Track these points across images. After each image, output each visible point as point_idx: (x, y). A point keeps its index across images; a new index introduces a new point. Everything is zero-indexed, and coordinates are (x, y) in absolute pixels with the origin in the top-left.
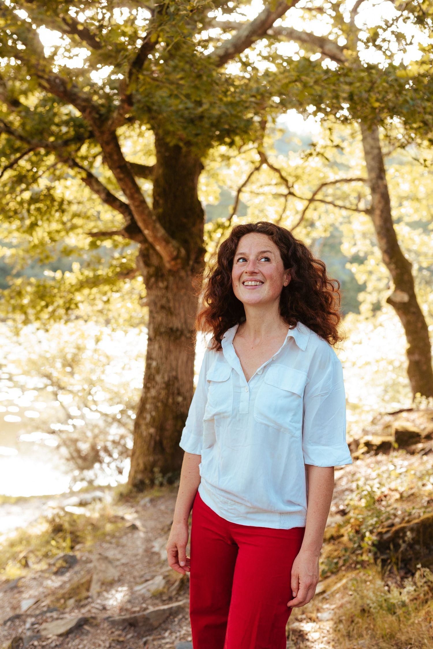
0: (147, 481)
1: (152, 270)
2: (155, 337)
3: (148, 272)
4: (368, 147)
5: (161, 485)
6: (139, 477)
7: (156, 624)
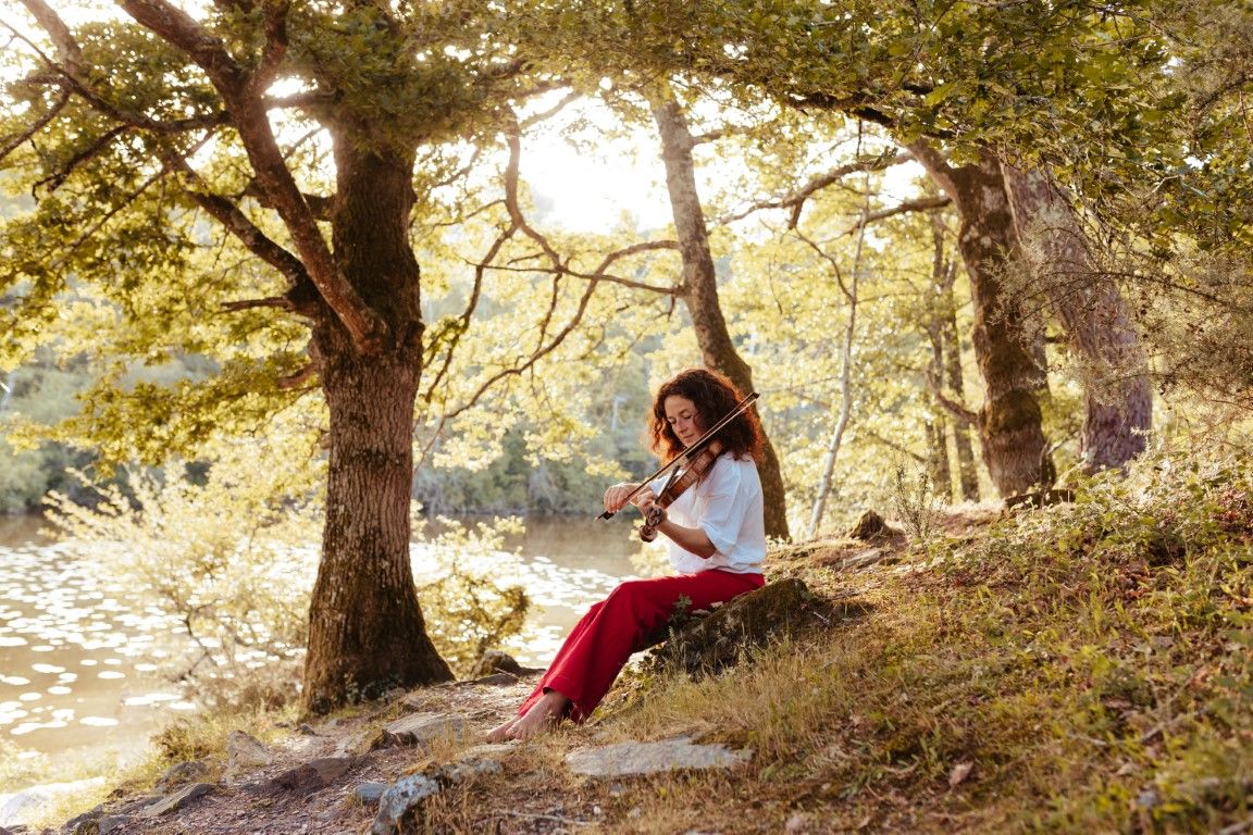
0: (333, 698)
1: (334, 360)
2: (341, 467)
3: (329, 363)
4: (677, 192)
5: (357, 701)
6: (320, 693)
7: (326, 778)
